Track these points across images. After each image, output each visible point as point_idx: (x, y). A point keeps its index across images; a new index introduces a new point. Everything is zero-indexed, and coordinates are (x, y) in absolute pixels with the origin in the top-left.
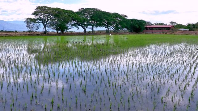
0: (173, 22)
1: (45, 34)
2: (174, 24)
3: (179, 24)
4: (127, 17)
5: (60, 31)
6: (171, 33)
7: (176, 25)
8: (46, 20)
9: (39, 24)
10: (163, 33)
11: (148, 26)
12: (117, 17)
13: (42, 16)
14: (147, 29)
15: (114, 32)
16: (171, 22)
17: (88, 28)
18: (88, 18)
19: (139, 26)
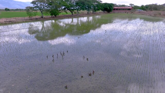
0: (132, 4)
1: (42, 18)
2: (132, 5)
3: (136, 6)
4: (102, 2)
5: (53, 16)
6: (131, 12)
7: (134, 6)
8: (42, 7)
9: (36, 12)
10: (126, 12)
11: (115, 8)
12: (95, 2)
13: (39, 5)
14: (114, 9)
15: (93, 13)
16: (130, 4)
17: (74, 11)
18: (74, 4)
19: (109, 8)
